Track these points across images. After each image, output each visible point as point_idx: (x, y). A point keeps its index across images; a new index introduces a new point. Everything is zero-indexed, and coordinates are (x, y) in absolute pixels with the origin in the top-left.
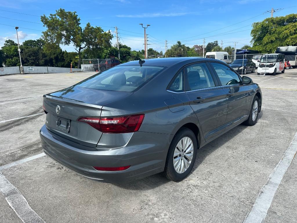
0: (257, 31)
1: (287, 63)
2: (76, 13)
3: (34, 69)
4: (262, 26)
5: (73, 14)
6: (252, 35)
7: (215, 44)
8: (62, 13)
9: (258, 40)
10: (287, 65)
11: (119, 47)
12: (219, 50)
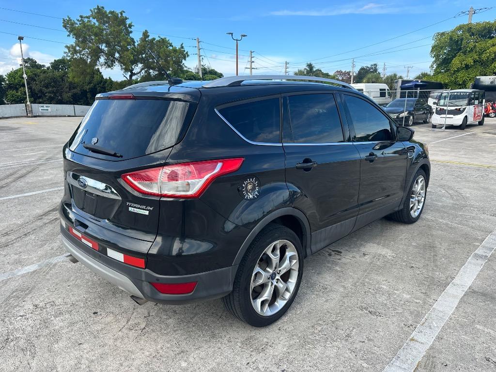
0: (442, 48)
1: (491, 106)
2: (123, 13)
3: (52, 108)
4: (451, 39)
5: (120, 15)
6: (433, 55)
7: (372, 69)
8: (100, 13)
9: (444, 63)
10: (492, 109)
11: (203, 73)
12: (377, 80)
